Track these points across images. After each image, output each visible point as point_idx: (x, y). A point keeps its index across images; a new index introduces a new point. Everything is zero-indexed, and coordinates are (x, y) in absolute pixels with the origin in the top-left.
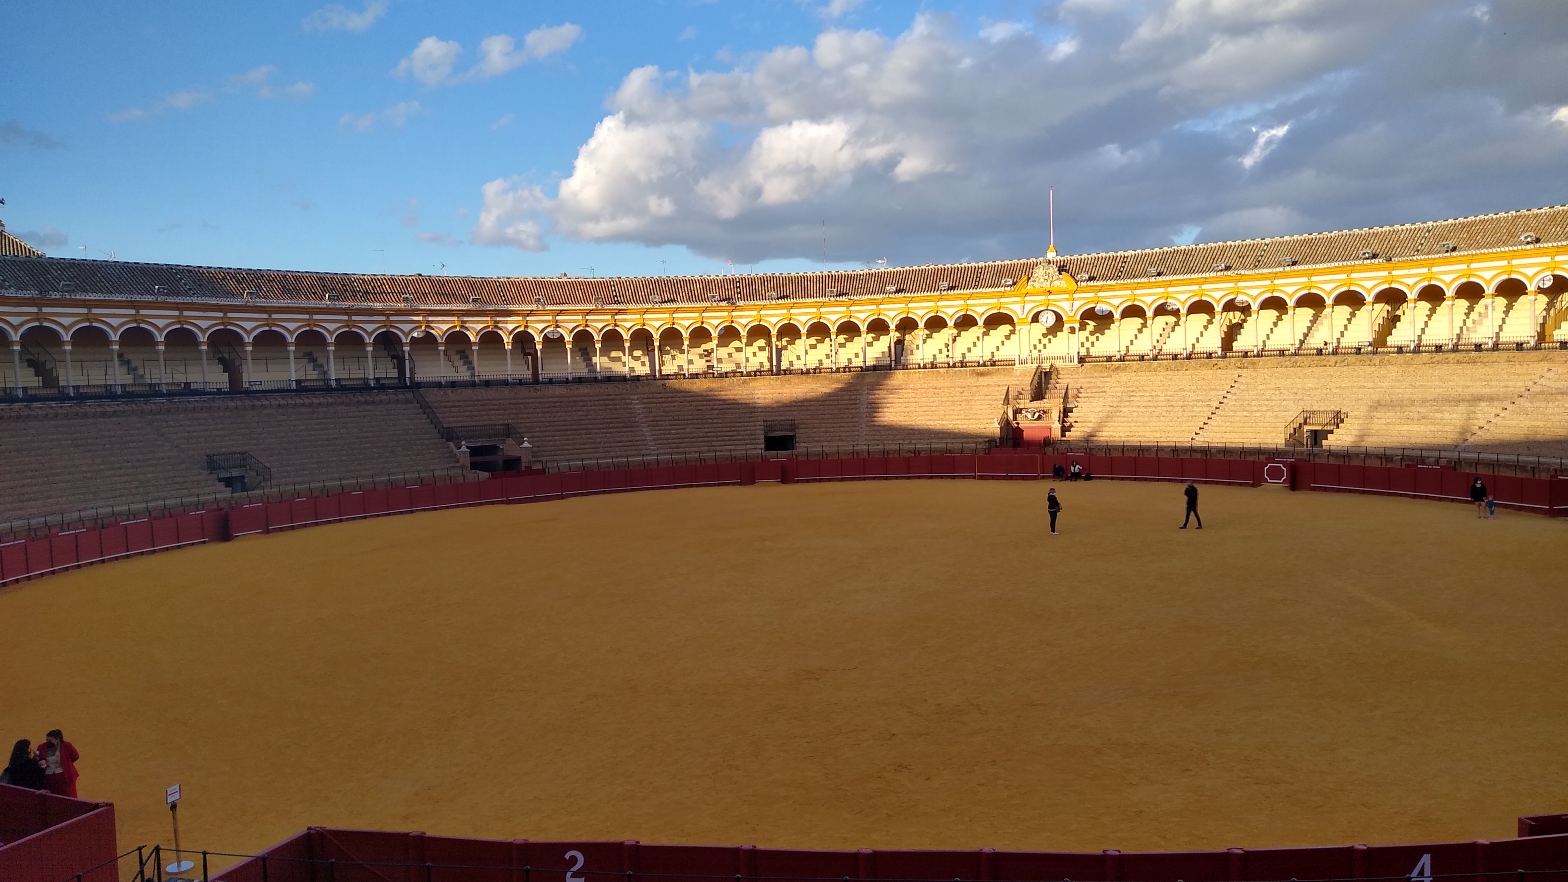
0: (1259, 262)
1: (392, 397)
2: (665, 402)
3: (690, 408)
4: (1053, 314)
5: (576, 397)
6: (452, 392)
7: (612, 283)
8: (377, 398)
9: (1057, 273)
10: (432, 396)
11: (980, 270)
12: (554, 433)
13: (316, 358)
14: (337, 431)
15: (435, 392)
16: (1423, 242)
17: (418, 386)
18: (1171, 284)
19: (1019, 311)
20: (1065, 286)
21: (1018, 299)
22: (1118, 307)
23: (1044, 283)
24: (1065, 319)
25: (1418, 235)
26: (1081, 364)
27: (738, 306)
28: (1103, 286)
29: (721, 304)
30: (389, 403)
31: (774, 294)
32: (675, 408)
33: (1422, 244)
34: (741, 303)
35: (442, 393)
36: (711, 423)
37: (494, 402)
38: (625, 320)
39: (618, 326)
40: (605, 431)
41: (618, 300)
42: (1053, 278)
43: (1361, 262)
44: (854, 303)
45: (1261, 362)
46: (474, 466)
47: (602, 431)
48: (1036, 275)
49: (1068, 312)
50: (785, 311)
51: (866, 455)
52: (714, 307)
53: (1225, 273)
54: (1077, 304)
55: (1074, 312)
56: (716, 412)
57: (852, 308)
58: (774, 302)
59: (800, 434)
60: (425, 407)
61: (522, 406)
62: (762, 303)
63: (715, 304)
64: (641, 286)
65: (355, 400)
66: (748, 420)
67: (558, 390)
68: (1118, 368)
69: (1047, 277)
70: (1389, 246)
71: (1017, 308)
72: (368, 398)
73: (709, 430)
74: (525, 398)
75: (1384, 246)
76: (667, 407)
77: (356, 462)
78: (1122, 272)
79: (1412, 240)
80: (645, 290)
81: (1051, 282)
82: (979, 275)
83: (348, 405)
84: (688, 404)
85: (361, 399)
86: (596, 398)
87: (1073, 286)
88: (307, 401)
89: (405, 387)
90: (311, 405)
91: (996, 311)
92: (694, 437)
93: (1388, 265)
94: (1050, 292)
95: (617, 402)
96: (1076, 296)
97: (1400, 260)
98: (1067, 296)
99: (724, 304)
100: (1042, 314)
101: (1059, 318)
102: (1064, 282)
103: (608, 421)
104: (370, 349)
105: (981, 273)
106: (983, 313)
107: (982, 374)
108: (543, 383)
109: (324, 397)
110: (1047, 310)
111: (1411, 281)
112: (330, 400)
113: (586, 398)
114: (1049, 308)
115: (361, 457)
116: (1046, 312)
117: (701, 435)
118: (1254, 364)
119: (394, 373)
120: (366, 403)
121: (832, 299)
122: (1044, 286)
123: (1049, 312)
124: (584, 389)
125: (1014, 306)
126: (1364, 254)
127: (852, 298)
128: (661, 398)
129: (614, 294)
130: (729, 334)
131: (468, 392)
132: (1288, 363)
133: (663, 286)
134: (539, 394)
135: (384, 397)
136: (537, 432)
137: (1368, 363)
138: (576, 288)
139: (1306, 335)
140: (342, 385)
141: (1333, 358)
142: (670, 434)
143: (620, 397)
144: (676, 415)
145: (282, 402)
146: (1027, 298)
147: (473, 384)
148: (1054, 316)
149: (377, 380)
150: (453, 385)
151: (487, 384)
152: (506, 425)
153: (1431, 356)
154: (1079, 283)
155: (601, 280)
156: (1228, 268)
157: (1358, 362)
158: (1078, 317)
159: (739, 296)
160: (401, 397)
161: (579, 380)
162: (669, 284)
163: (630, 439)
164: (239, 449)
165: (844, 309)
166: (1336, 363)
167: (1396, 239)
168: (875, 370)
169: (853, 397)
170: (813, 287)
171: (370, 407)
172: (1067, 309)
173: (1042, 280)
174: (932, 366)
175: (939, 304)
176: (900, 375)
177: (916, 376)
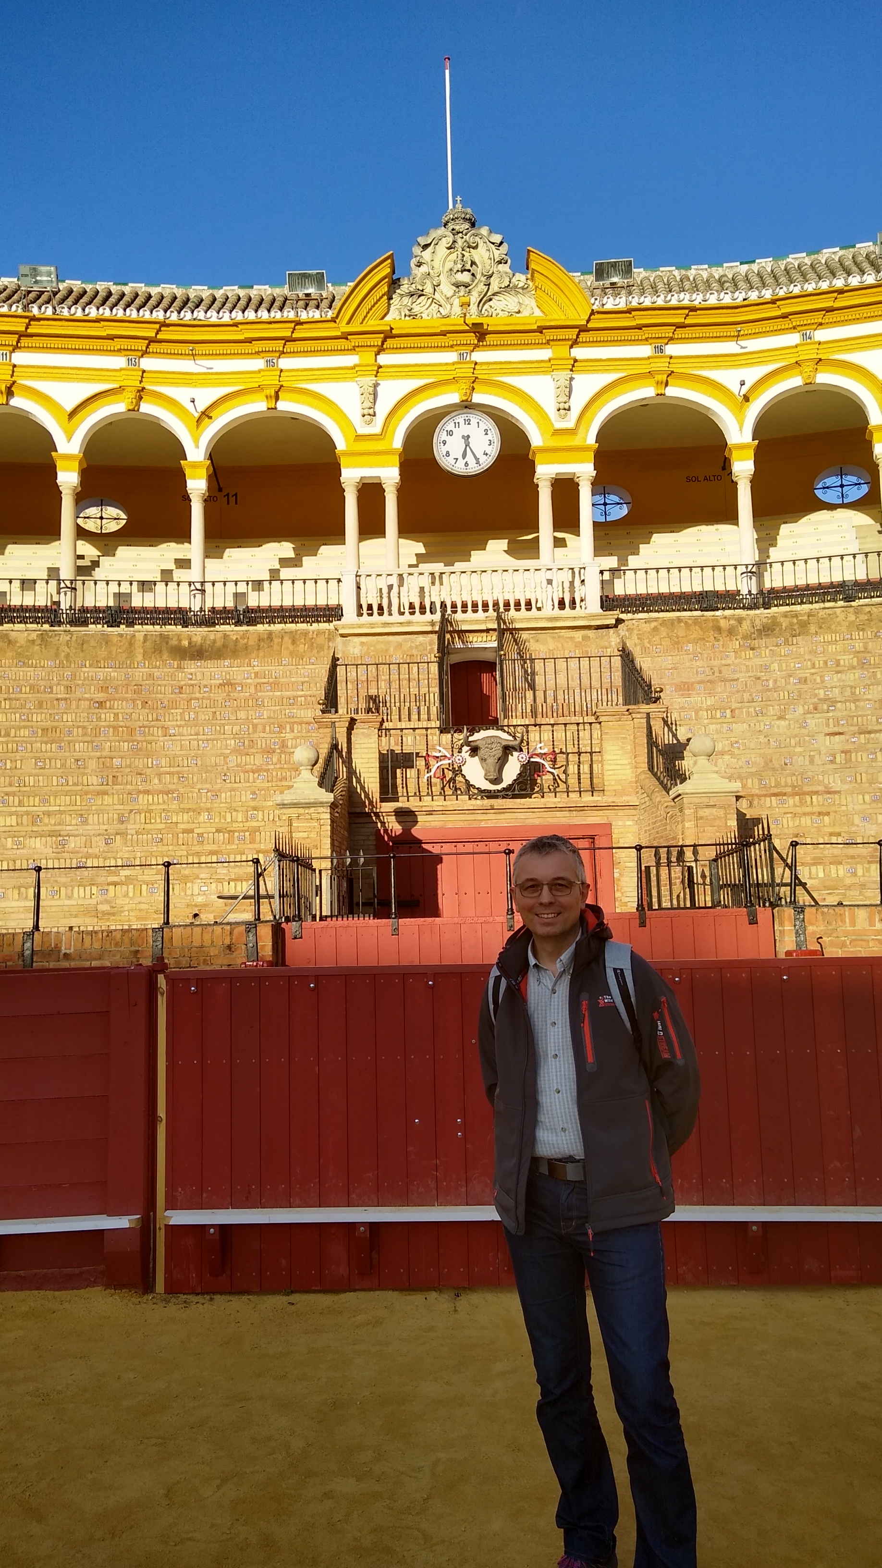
4: (488, 423)
9: (506, 268)
19: (354, 411)
20: (543, 307)
21: (352, 360)
23: (456, 302)
24: (536, 439)
42: (488, 285)
48: (424, 269)
49: (550, 409)
54: (584, 388)
55: (574, 414)
69: (465, 277)
71: (346, 394)
81: (486, 297)
94: (479, 334)
96: (578, 352)
98: (545, 353)
100: (449, 424)
101: (513, 439)
102: (533, 299)
106: (206, 414)
110: (467, 406)
114: (477, 398)
116: (460, 417)
122: (457, 309)
123: (475, 417)
125: (331, 386)
146: (386, 359)
148: (495, 435)
154: (595, 303)
158: (591, 439)
172: (549, 406)
173: (447, 289)
175: (20, 359)
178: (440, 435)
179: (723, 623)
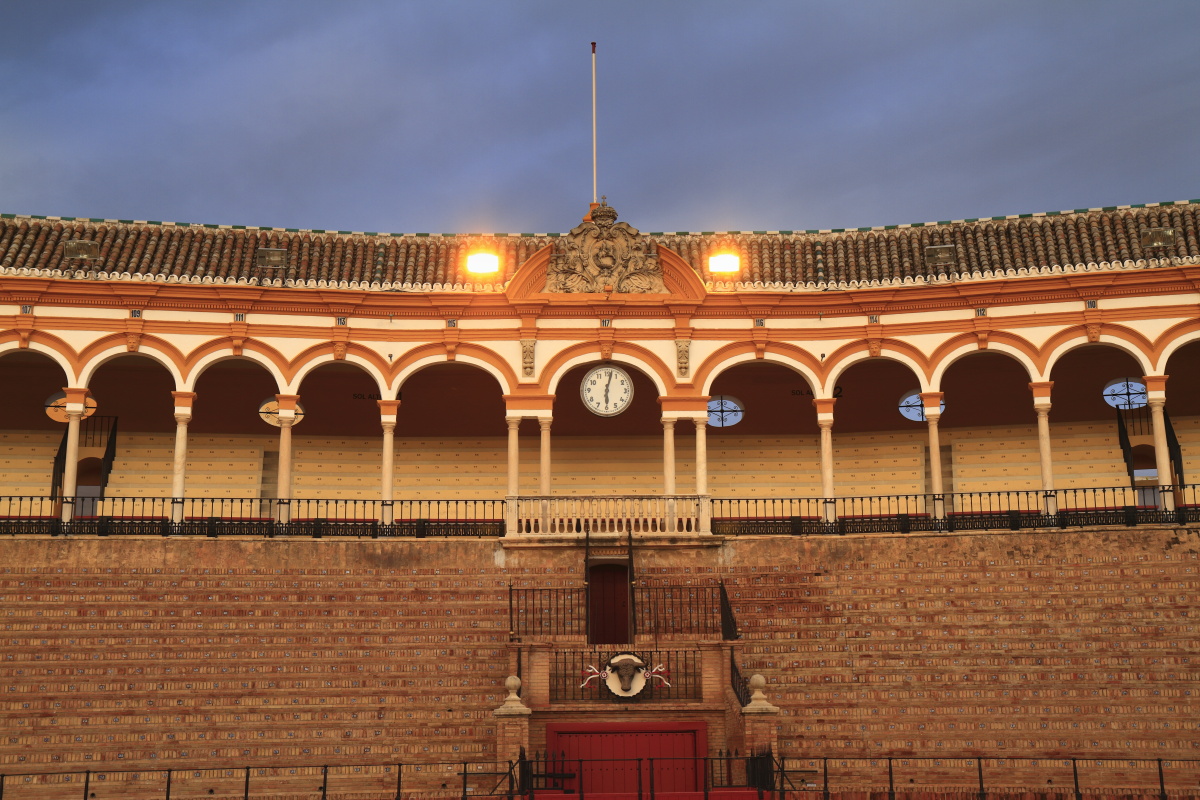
4: (624, 374)
19: (517, 365)
21: (515, 323)
24: (663, 392)
28: (784, 298)
42: (626, 267)
55: (692, 373)
69: (607, 261)
71: (510, 351)
87: (691, 294)
91: (443, 359)
94: (618, 307)
96: (698, 323)
98: (668, 324)
100: (593, 376)
101: (644, 388)
102: (661, 280)
106: (400, 363)
110: (607, 363)
114: (616, 357)
116: (602, 372)
123: (614, 370)
125: (499, 345)
146: (543, 323)
148: (628, 385)
154: (708, 287)
158: (705, 392)
172: (672, 364)
173: (593, 270)
174: (213, 527)
175: (253, 319)
176: (88, 553)
177: (151, 556)
178: (587, 384)
179: (807, 546)
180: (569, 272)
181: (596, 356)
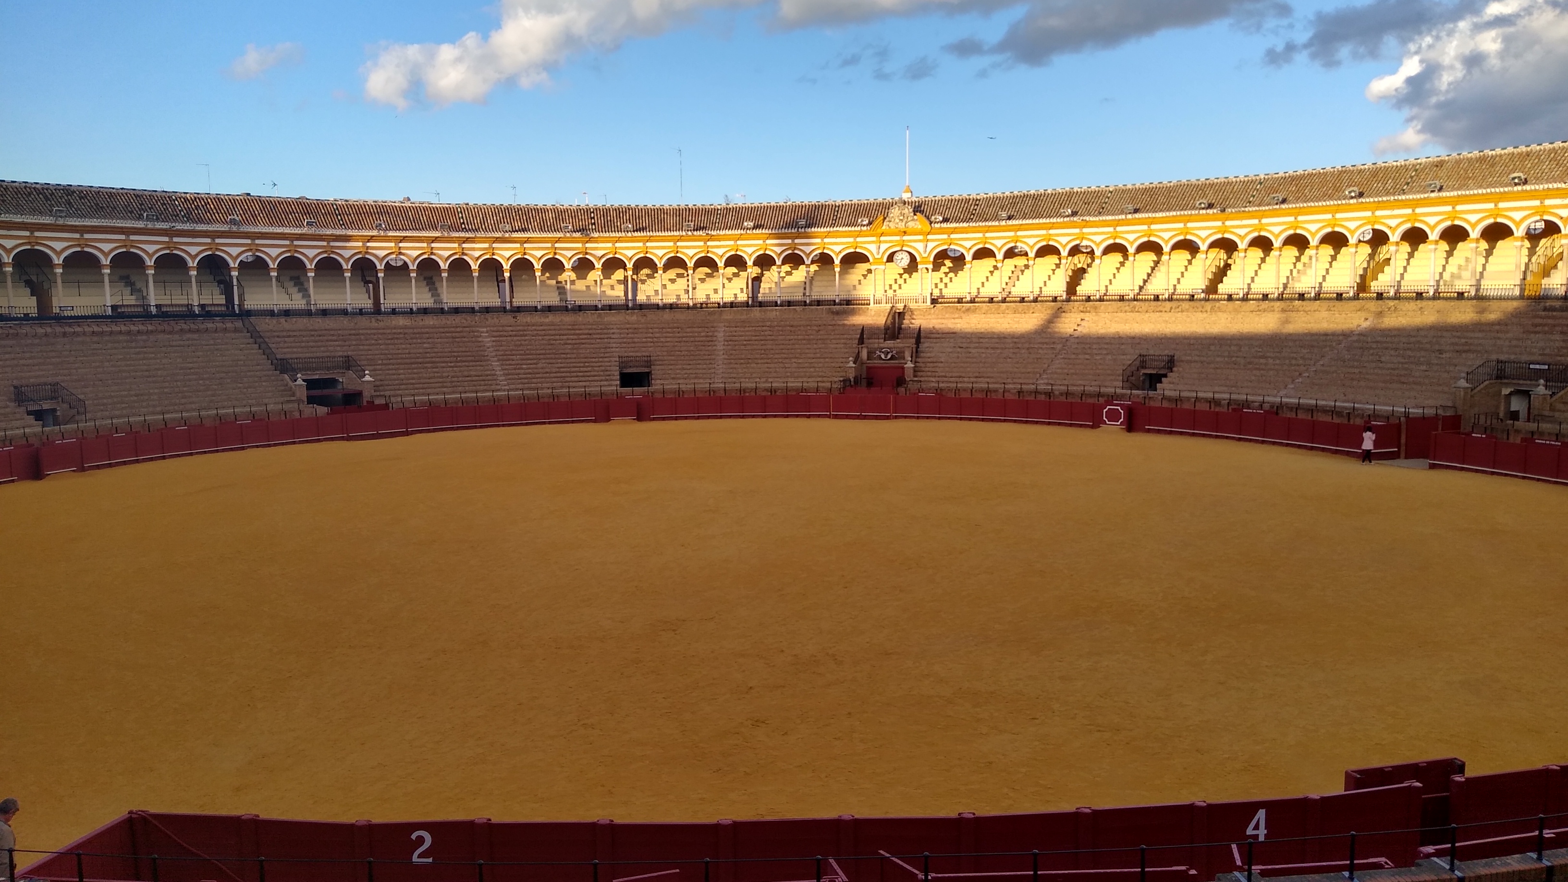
0: (1103, 208)
1: (219, 325)
2: (515, 336)
3: (542, 342)
4: (907, 254)
5: (421, 328)
6: (286, 321)
7: (459, 210)
8: (202, 326)
9: (912, 214)
10: (264, 325)
11: (837, 209)
12: (397, 366)
13: (134, 282)
14: (158, 361)
15: (267, 321)
16: (1254, 193)
17: (249, 313)
18: (1020, 228)
19: (874, 251)
20: (920, 227)
21: (874, 239)
22: (970, 249)
23: (900, 224)
24: (918, 259)
25: (1250, 187)
26: (933, 306)
27: (592, 238)
28: (955, 228)
29: (574, 235)
30: (216, 331)
31: (630, 226)
32: (526, 342)
33: (1254, 196)
34: (596, 235)
35: (275, 322)
36: (564, 358)
37: (332, 332)
38: (473, 249)
39: (466, 255)
40: (452, 364)
41: (465, 228)
42: (908, 219)
43: (1197, 212)
44: (711, 238)
45: (1102, 308)
46: (311, 400)
47: (449, 364)
48: (892, 215)
49: (922, 253)
50: (641, 244)
51: (722, 393)
52: (568, 238)
53: (1072, 218)
54: (931, 245)
55: (927, 253)
56: (570, 347)
57: (709, 243)
58: (629, 234)
59: (656, 371)
60: (256, 336)
61: (362, 337)
62: (618, 235)
63: (568, 235)
64: (490, 213)
65: (177, 328)
66: (602, 355)
67: (401, 321)
68: (968, 310)
69: (902, 218)
70: (1223, 197)
71: (873, 248)
72: (192, 326)
73: (562, 365)
74: (367, 329)
75: (1219, 197)
76: (518, 340)
77: (180, 395)
78: (974, 215)
79: (1244, 192)
80: (495, 218)
81: (906, 222)
82: (836, 214)
83: (170, 333)
84: (540, 338)
85: (185, 326)
86: (442, 330)
87: (927, 228)
88: (123, 328)
89: (234, 314)
90: (129, 333)
91: (852, 250)
92: (547, 373)
93: (1223, 215)
94: (905, 232)
95: (465, 334)
96: (929, 237)
97: (1233, 211)
98: (921, 237)
99: (578, 235)
100: (897, 254)
101: (913, 258)
102: (918, 223)
103: (455, 354)
104: (194, 273)
105: (838, 211)
106: (840, 252)
107: (837, 313)
108: (385, 313)
109: (143, 324)
110: (901, 250)
111: (1242, 232)
112: (150, 328)
113: (431, 330)
114: (904, 249)
115: (185, 389)
116: (900, 253)
117: (554, 370)
118: (1095, 308)
119: (221, 300)
120: (190, 331)
121: (690, 233)
122: (900, 226)
123: (904, 253)
124: (430, 321)
125: (869, 245)
126: (1200, 204)
127: (710, 232)
128: (512, 331)
129: (462, 221)
130: (583, 266)
131: (303, 322)
132: (1127, 308)
133: (514, 214)
134: (381, 324)
135: (210, 325)
136: (379, 365)
137: (1200, 309)
138: (420, 213)
139: (1145, 281)
140: (163, 312)
141: (1168, 305)
142: (522, 369)
143: (467, 329)
144: (528, 350)
145: (96, 329)
146: (882, 238)
147: (308, 313)
148: (909, 257)
149: (203, 306)
150: (287, 313)
151: (324, 313)
152: (345, 357)
153: (1257, 304)
154: (933, 225)
155: (447, 206)
156: (1074, 214)
157: (1191, 309)
158: (932, 259)
159: (594, 227)
160: (229, 325)
161: (425, 311)
162: (520, 212)
163: (480, 373)
164: (50, 380)
165: (702, 243)
166: (1171, 308)
167: (1230, 191)
168: (732, 307)
169: (710, 334)
170: (670, 221)
171: (196, 336)
172: (921, 250)
173: (897, 221)
174: (789, 303)
175: (797, 241)
176: (756, 312)
177: (773, 313)
178: (895, 257)
180: (890, 221)
181: (898, 248)
